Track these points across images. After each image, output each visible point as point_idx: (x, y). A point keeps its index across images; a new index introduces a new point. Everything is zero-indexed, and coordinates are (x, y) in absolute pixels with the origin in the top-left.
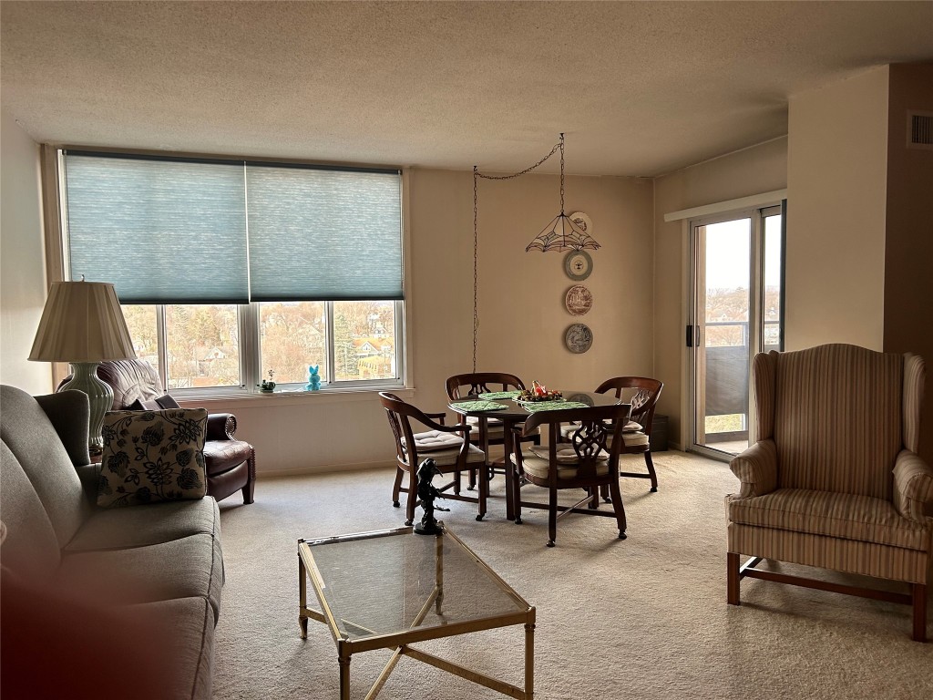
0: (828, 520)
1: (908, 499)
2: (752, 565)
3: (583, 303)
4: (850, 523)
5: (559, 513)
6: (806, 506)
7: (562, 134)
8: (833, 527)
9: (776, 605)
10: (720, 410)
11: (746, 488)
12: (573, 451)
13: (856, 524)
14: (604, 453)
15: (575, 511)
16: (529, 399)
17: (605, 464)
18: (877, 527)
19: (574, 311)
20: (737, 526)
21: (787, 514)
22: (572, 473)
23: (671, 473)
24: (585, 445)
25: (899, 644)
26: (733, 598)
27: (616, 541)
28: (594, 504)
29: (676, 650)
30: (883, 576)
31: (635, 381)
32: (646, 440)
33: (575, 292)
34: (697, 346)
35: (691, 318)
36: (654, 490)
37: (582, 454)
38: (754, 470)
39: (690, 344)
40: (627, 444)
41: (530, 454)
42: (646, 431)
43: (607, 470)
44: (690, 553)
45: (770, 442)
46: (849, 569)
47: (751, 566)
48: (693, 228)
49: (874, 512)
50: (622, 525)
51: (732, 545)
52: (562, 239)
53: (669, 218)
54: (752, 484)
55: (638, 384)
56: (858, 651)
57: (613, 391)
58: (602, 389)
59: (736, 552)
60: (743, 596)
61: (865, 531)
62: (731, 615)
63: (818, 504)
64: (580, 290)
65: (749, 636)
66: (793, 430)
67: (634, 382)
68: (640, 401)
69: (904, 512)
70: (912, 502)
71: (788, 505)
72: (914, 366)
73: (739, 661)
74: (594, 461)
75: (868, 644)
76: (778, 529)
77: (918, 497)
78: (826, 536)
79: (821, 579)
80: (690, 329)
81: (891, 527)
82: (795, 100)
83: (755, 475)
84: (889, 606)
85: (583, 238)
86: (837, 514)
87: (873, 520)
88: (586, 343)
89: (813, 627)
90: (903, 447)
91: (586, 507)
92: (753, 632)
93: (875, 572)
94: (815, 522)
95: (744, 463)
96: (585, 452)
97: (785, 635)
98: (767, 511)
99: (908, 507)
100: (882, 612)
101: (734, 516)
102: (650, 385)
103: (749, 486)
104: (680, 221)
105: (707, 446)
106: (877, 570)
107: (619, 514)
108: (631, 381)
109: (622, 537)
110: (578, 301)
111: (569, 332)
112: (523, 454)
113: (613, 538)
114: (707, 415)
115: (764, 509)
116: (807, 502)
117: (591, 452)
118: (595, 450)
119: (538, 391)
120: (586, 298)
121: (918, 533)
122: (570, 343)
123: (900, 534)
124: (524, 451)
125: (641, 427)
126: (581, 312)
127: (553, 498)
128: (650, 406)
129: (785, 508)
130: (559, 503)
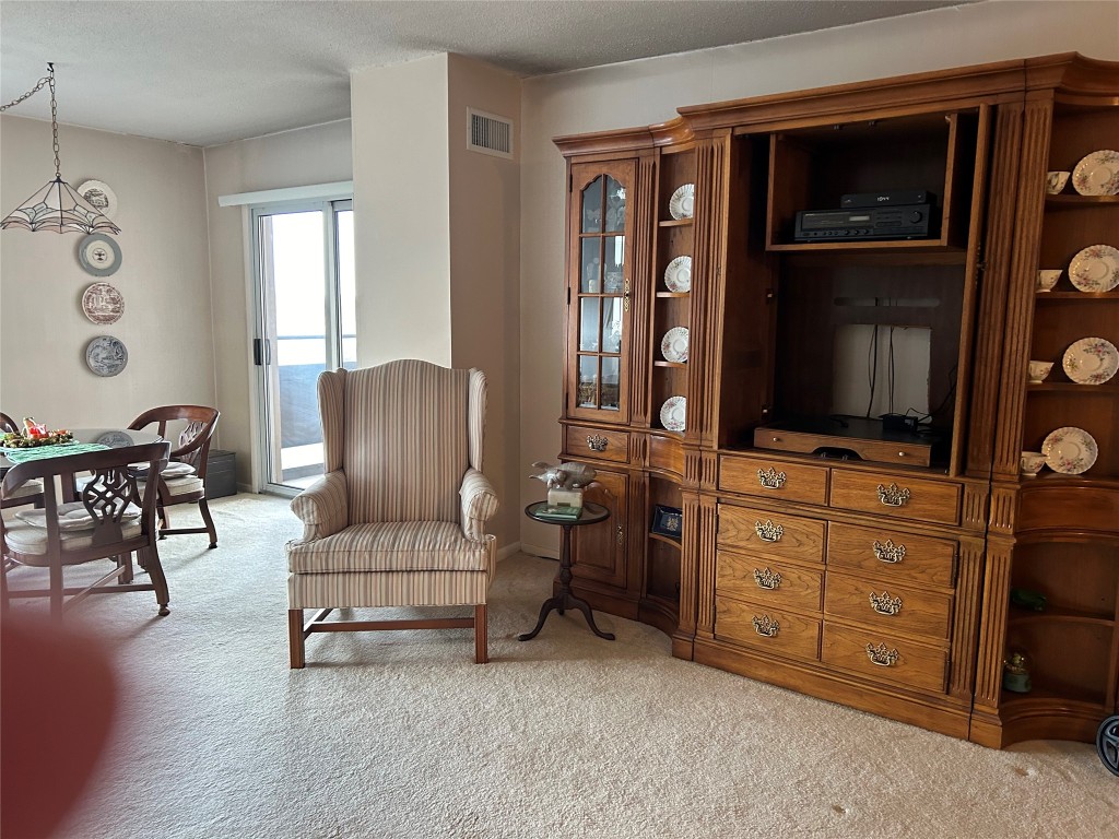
0: (395, 554)
1: (471, 519)
2: (322, 617)
3: (111, 307)
4: (416, 553)
5: (67, 598)
6: (373, 542)
7: (51, 64)
8: (399, 561)
9: (344, 657)
10: (296, 439)
11: (310, 530)
12: (85, 511)
13: (421, 553)
14: (134, 509)
15: (94, 591)
16: (17, 444)
17: (136, 523)
18: (442, 553)
19: (97, 318)
20: (298, 577)
21: (352, 553)
22: (86, 541)
23: (237, 522)
24: (102, 502)
25: (463, 670)
26: (298, 661)
27: (155, 620)
28: (127, 576)
29: (221, 742)
30: (447, 604)
31: (182, 409)
32: (199, 485)
33: (96, 291)
34: (268, 364)
35: (259, 332)
36: (213, 546)
37: (99, 513)
38: (318, 508)
39: (258, 362)
40: (173, 493)
41: (19, 523)
42: (200, 474)
43: (139, 530)
44: (251, 617)
45: (340, 475)
46: (416, 603)
47: (319, 619)
48: (255, 218)
49: (439, 539)
50: (163, 598)
51: (293, 600)
52: (58, 214)
53: (226, 201)
54: (317, 525)
55: (187, 414)
56: (424, 689)
57: (155, 426)
58: (139, 424)
59: (298, 607)
60: (309, 657)
61: (430, 560)
62: (293, 680)
63: (385, 538)
64: (104, 289)
65: (311, 701)
66: (364, 458)
67: (183, 412)
68: (191, 435)
69: (467, 533)
70: (474, 522)
71: (355, 543)
72: (477, 381)
73: (297, 734)
74: (118, 521)
75: (434, 678)
76: (344, 573)
77: (480, 515)
78: (393, 572)
79: (394, 618)
80: (257, 343)
81: (454, 551)
82: (358, 74)
83: (319, 515)
84: (456, 633)
85: (94, 216)
86: (403, 546)
87: (437, 547)
88: (118, 362)
89: (381, 673)
90: (470, 466)
91: (115, 583)
92: (317, 695)
93: (440, 601)
94: (381, 557)
95: (307, 502)
96: (104, 512)
97: (350, 690)
98: (331, 554)
99: (471, 527)
100: (450, 640)
101: (295, 567)
102: (203, 414)
103: (314, 528)
104: (240, 206)
105: (284, 483)
106: (442, 599)
107: (160, 586)
108: (178, 411)
109: (164, 613)
110: (102, 304)
111: (90, 349)
112: (7, 525)
113: (151, 617)
114: (283, 447)
115: (328, 552)
116: (375, 536)
117: (113, 510)
118: (119, 507)
119: (32, 432)
120: (114, 301)
121: (477, 553)
122: (92, 362)
123: (462, 558)
124: (8, 521)
125: (192, 470)
126: (108, 320)
127: (57, 579)
128: (203, 440)
129: (351, 547)
130: (67, 585)
